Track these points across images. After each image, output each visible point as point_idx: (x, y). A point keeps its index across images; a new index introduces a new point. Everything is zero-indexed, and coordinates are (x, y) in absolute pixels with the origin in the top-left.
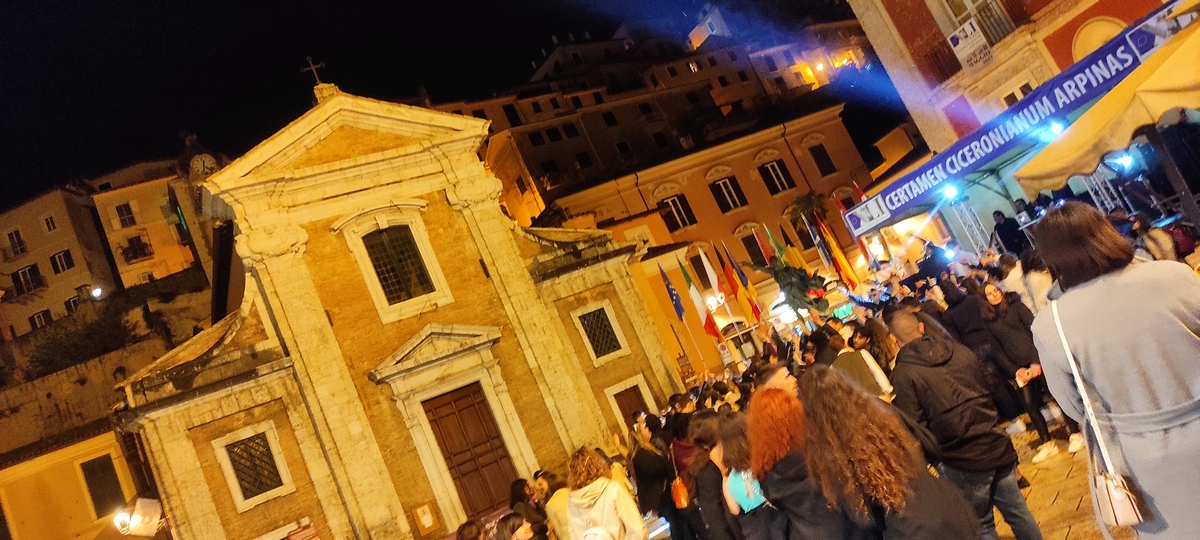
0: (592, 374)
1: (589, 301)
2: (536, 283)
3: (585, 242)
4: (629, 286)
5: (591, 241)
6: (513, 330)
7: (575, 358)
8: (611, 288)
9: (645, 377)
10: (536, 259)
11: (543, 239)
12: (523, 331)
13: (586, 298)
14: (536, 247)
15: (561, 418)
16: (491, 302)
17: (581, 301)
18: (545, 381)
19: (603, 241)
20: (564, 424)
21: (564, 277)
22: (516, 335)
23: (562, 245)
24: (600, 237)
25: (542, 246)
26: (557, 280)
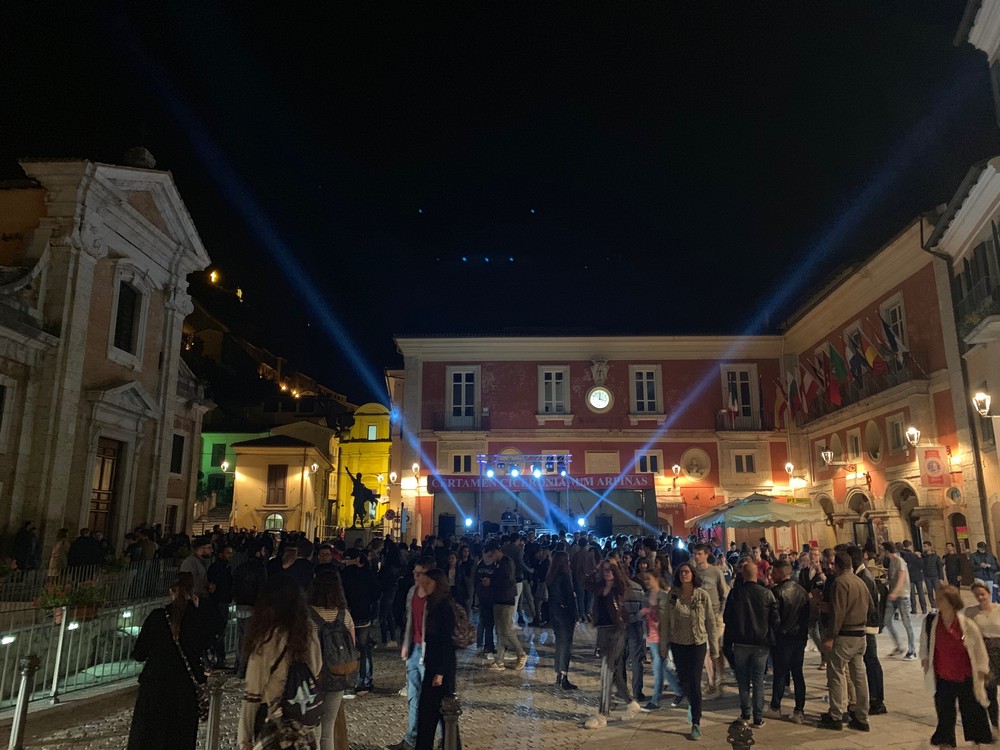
1: (182, 427)
12: (162, 424)
13: (182, 424)
15: (154, 504)
18: (158, 470)
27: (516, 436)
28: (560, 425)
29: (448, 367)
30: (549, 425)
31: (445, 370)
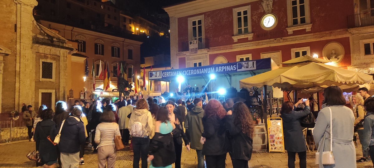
0: (38, 82)
1: (49, 58)
2: (33, 43)
3: (57, 39)
4: (65, 60)
5: (59, 39)
6: (16, 54)
7: (34, 75)
8: (58, 58)
9: (56, 91)
10: (36, 35)
11: (42, 30)
12: (20, 56)
13: (48, 57)
14: (38, 31)
15: (19, 92)
16: (12, 41)
17: (46, 57)
18: (20, 77)
19: (63, 42)
20: (19, 95)
21: (44, 46)
22: (16, 57)
23: (48, 35)
24: (63, 40)
25: (41, 32)
26: (41, 46)
27: (222, 50)
28: (246, 40)
29: (189, 19)
30: (240, 41)
31: (187, 21)
